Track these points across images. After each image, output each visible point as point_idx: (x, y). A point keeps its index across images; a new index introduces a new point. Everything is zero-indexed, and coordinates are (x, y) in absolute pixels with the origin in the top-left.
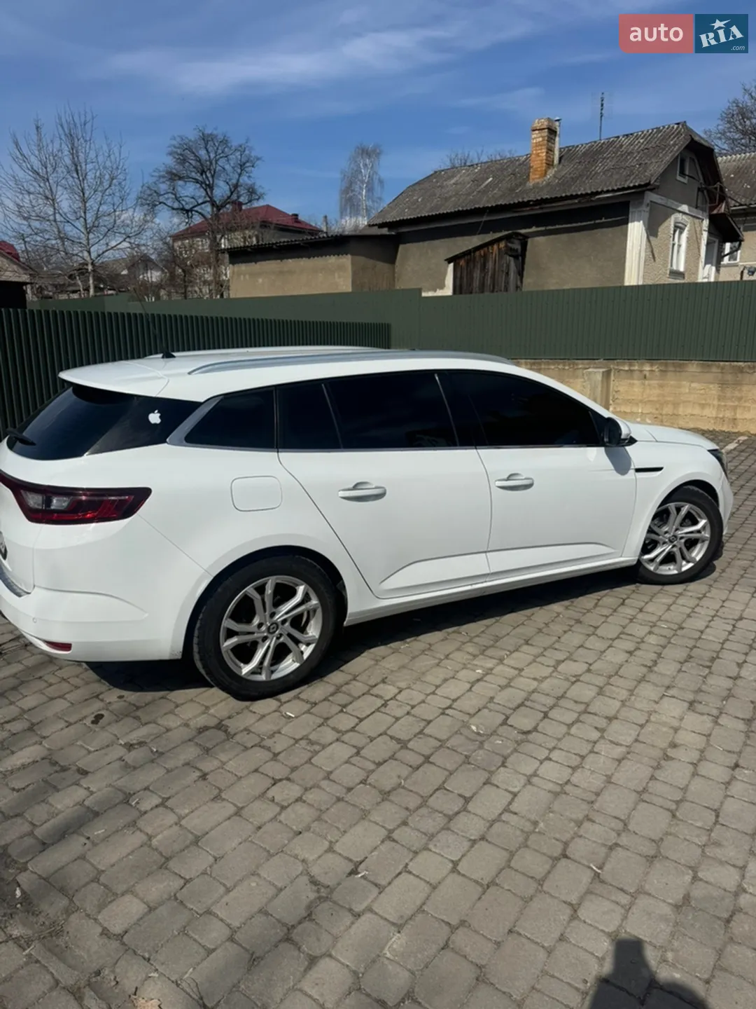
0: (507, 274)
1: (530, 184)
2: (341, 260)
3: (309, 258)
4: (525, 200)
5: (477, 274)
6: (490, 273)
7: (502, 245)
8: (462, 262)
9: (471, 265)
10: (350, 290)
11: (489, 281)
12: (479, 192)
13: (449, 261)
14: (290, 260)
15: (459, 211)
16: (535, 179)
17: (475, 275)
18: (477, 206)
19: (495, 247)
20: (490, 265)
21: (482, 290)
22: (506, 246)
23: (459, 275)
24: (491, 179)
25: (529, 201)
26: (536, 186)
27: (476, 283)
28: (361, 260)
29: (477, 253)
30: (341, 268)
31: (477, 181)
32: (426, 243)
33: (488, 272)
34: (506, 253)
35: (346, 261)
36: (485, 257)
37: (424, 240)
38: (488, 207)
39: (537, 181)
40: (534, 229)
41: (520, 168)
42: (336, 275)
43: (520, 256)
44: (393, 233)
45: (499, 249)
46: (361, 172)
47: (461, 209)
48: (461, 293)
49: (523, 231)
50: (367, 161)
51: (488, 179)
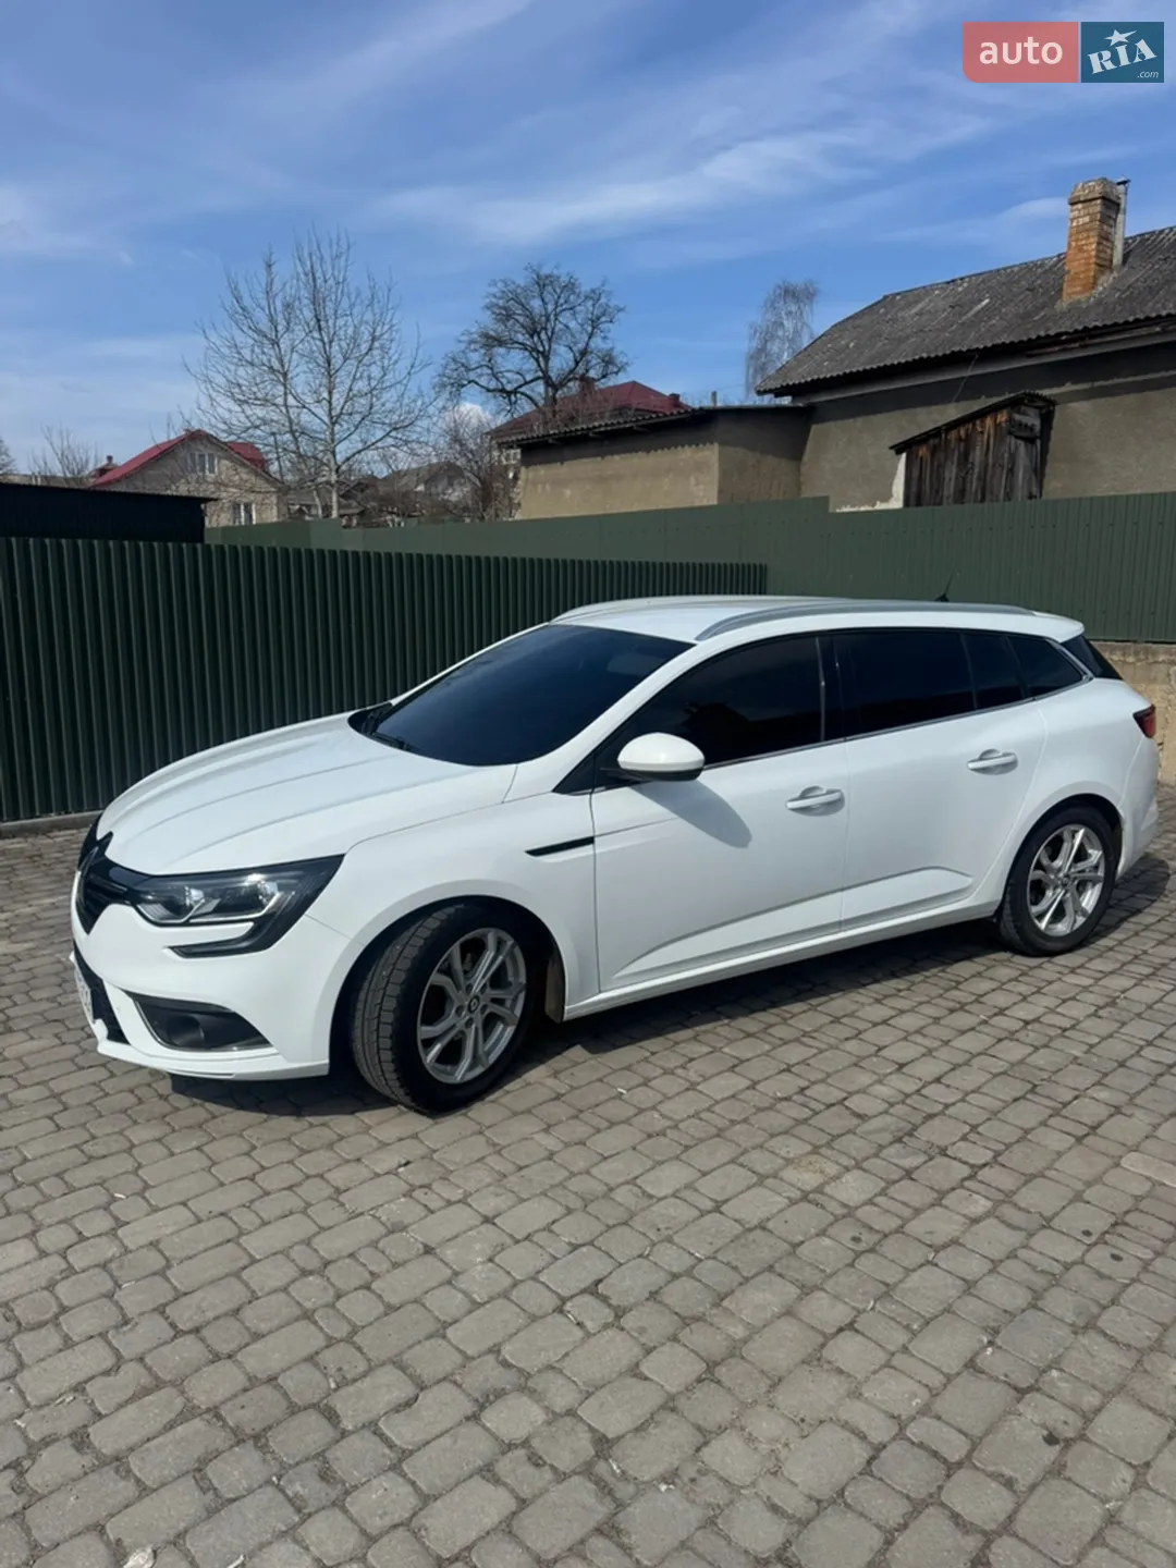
0: (1011, 471)
1: (1063, 304)
2: (700, 454)
3: (648, 452)
4: (1052, 333)
5: (951, 472)
6: (976, 470)
7: (1002, 417)
8: (923, 451)
9: (941, 455)
10: (715, 503)
11: (974, 485)
12: (963, 324)
13: (899, 449)
14: (617, 457)
15: (922, 358)
16: (1072, 294)
17: (947, 475)
18: (956, 349)
19: (989, 421)
20: (977, 455)
21: (960, 496)
22: (1010, 420)
23: (916, 474)
24: (987, 301)
25: (1059, 335)
26: (1074, 308)
27: (949, 488)
28: (740, 453)
29: (953, 435)
30: (700, 467)
31: (958, 307)
32: (860, 421)
33: (972, 468)
34: (1010, 433)
35: (710, 454)
36: (968, 442)
37: (853, 415)
38: (977, 349)
39: (1077, 297)
40: (1069, 387)
41: (1044, 278)
42: (692, 480)
43: (1040, 439)
44: (801, 405)
45: (997, 426)
46: (782, 324)
47: (925, 355)
48: (919, 503)
49: (1046, 392)
50: (794, 308)
51: (981, 301)
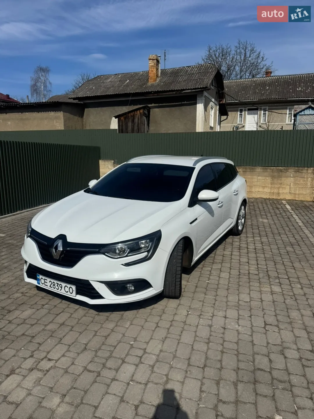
0: (144, 125)
1: (149, 84)
2: (57, 114)
3: (38, 112)
4: (150, 91)
5: (130, 124)
6: (136, 124)
7: (142, 111)
8: (122, 118)
9: (127, 120)
10: (63, 129)
11: (136, 128)
12: (124, 86)
13: (116, 117)
14: (27, 113)
15: (117, 94)
16: (151, 82)
17: (129, 125)
18: (126, 92)
19: (138, 112)
20: (136, 120)
21: (133, 131)
22: (143, 112)
23: (121, 124)
24: (128, 81)
25: (152, 92)
26: (152, 85)
27: (130, 128)
28: (68, 115)
29: (130, 115)
30: (57, 118)
31: (122, 81)
32: (99, 109)
33: (135, 123)
34: (144, 115)
35: (60, 114)
36: (134, 117)
37: (98, 107)
38: (131, 93)
39: (153, 83)
40: (153, 105)
41: (145, 76)
42: (55, 121)
43: (148, 117)
44: (82, 103)
45: (140, 113)
46: (40, 78)
47: (118, 93)
48: (122, 132)
49: (150, 105)
50: (43, 74)
51: (127, 81)
